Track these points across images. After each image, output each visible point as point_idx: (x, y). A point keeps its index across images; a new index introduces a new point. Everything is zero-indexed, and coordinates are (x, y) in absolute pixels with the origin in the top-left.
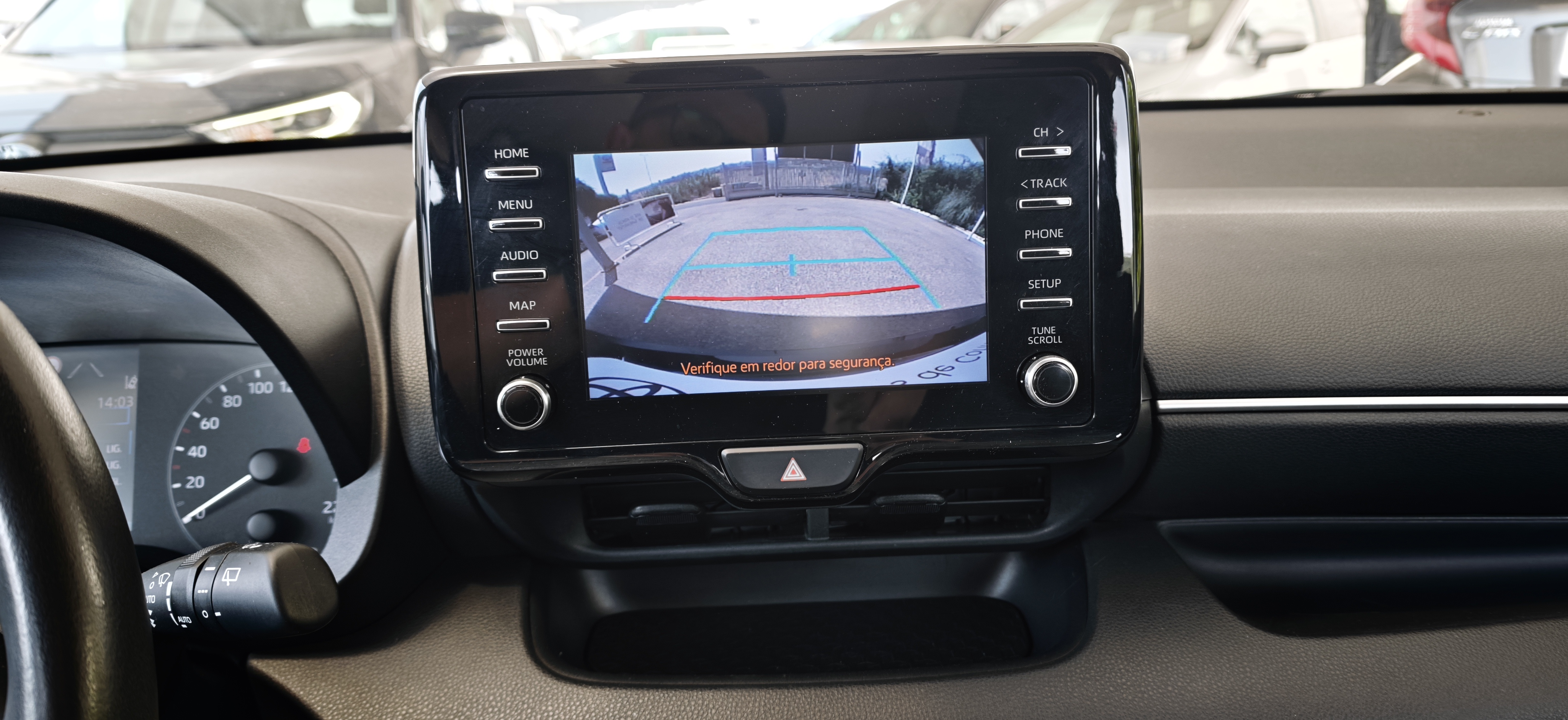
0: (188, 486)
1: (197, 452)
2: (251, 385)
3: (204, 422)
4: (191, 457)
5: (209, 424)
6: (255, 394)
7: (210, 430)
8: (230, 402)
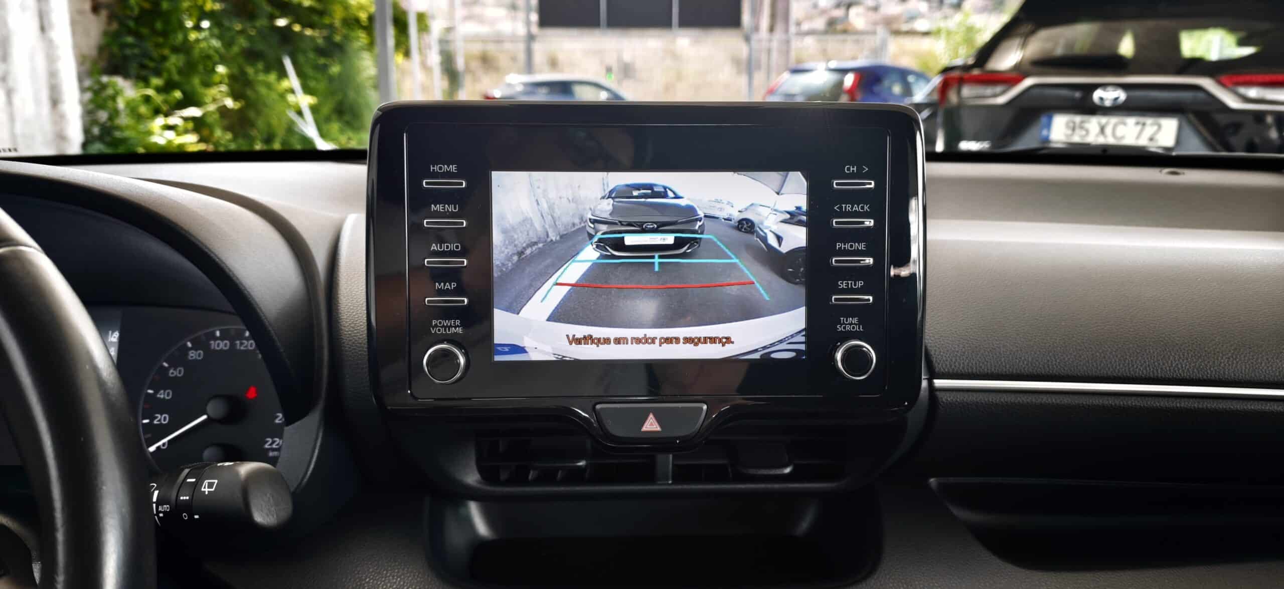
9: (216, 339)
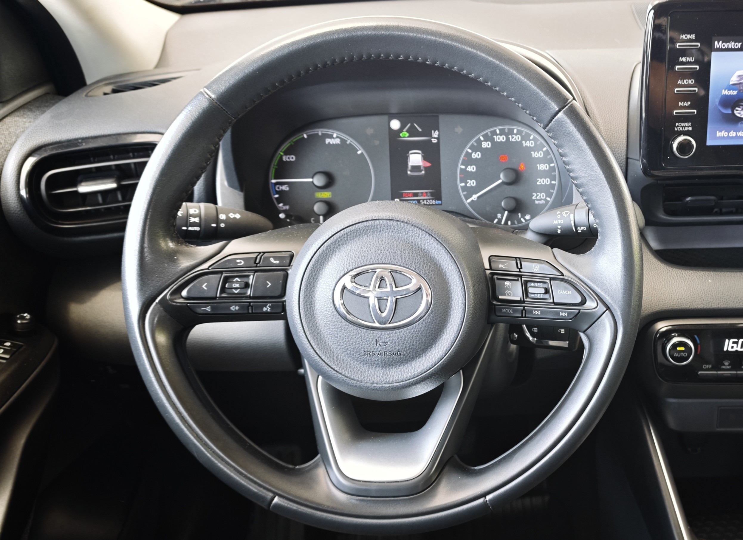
0: (468, 185)
1: (471, 169)
2: (495, 137)
3: (473, 154)
4: (468, 171)
5: (476, 155)
6: (497, 141)
7: (476, 158)
8: (486, 145)
9: (497, 135)
